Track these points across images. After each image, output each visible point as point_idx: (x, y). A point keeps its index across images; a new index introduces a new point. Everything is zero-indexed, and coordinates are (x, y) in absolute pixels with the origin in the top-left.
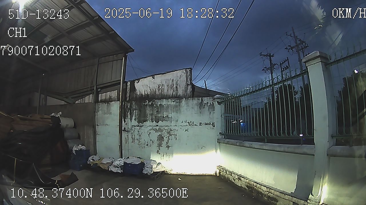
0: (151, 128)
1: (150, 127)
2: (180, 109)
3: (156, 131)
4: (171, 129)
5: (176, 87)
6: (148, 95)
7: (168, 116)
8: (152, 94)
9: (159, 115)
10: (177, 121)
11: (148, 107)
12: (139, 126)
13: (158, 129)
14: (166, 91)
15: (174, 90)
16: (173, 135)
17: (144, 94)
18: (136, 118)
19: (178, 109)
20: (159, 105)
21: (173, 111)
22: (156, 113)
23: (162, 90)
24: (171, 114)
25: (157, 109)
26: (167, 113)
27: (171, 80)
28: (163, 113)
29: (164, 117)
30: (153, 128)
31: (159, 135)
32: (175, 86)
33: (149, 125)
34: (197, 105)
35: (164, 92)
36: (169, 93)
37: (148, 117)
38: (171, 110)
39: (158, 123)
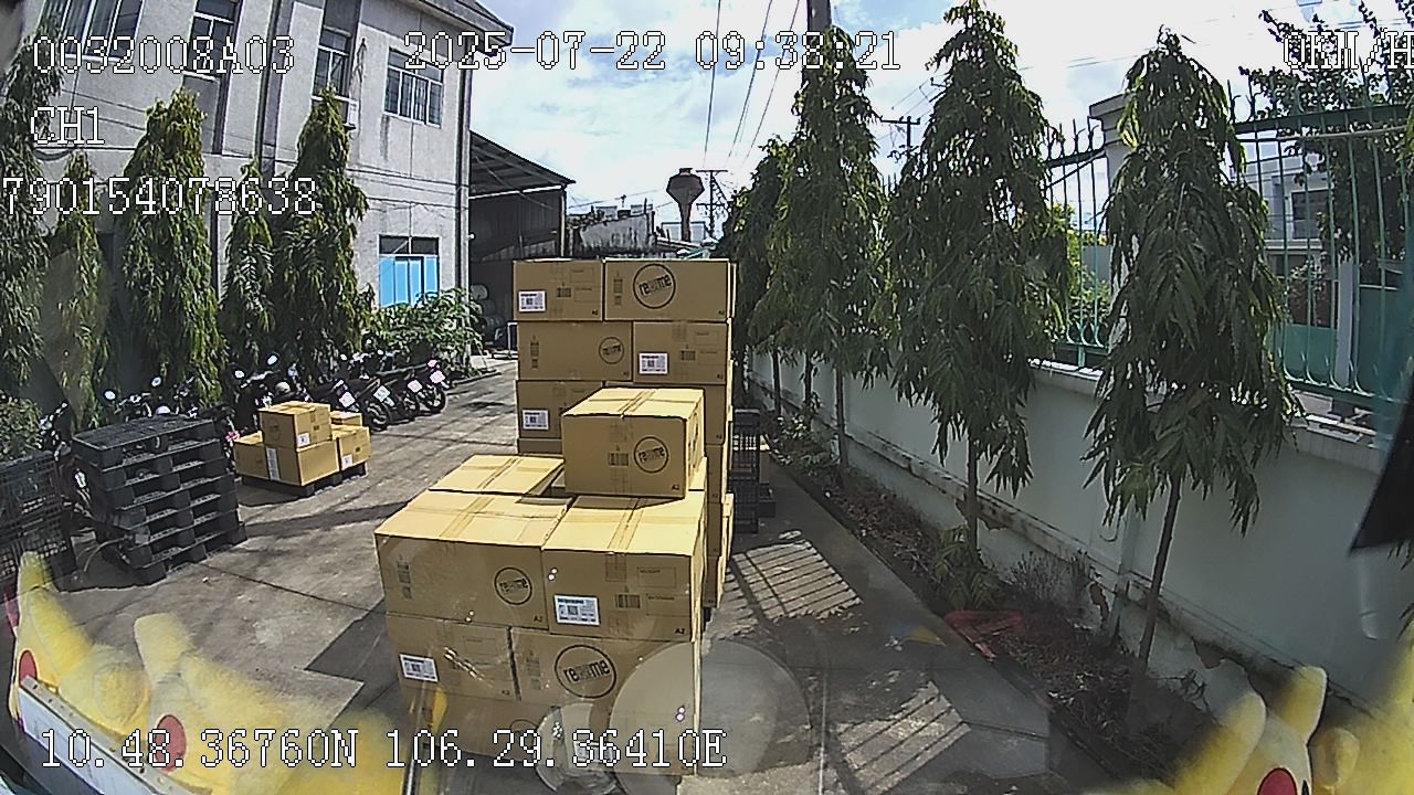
6: (599, 247)
8: (604, 247)
17: (592, 245)
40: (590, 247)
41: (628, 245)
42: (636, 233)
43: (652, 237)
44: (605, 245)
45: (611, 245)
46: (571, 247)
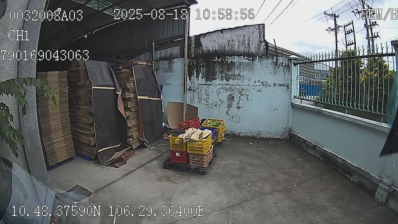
0: (221, 87)
1: (220, 85)
2: (253, 67)
3: (226, 90)
4: (243, 88)
5: (248, 43)
6: (217, 51)
7: (240, 74)
8: (221, 50)
9: (230, 72)
10: (250, 80)
11: (217, 64)
12: (206, 85)
13: (228, 89)
14: (236, 47)
15: (246, 46)
16: (245, 95)
17: (211, 50)
18: (203, 76)
19: (251, 67)
20: (230, 62)
21: (246, 69)
22: (226, 71)
23: (232, 46)
24: (243, 73)
25: (228, 66)
26: (239, 71)
27: (242, 35)
28: (235, 70)
29: (235, 75)
30: (222, 86)
31: (230, 94)
32: (246, 42)
33: (218, 84)
34: (272, 64)
35: (234, 49)
36: (241, 49)
37: (217, 74)
38: (244, 68)
39: (228, 81)
40: (209, 51)
41: (242, 49)
42: (249, 40)
43: (263, 44)
44: (222, 49)
45: (227, 49)
46: (193, 51)
